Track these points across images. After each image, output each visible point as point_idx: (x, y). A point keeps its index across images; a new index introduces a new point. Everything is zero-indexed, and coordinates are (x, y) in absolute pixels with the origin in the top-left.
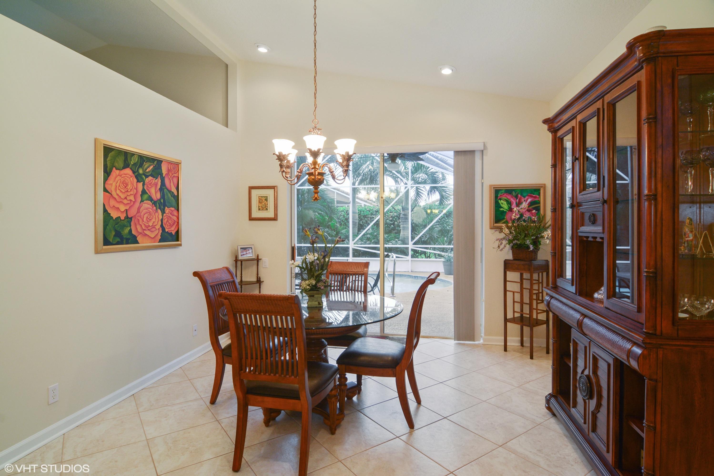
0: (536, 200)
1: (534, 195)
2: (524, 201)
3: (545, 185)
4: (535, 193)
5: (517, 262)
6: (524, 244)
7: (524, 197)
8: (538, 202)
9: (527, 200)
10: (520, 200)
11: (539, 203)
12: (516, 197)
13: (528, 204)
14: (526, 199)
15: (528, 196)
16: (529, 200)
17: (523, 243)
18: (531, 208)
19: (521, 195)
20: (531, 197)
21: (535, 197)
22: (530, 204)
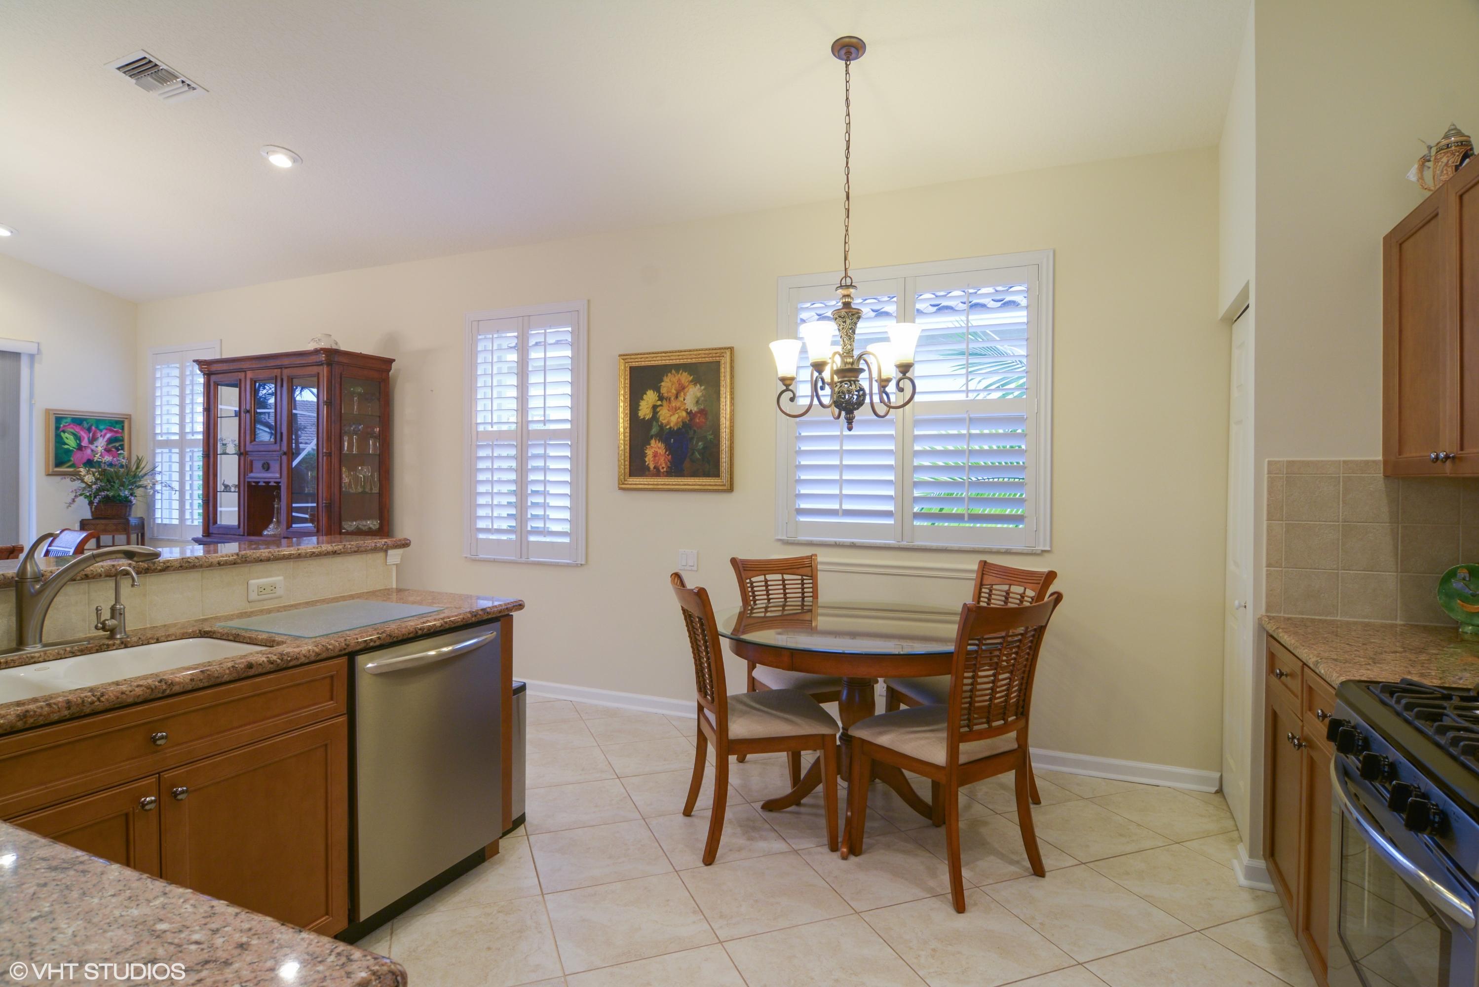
0: (119, 435)
1: (114, 428)
2: (101, 436)
3: (130, 415)
4: (117, 426)
5: (98, 521)
6: (119, 495)
7: (101, 431)
8: (121, 438)
9: (105, 434)
10: (94, 435)
11: (123, 440)
12: (89, 430)
13: (107, 441)
14: (103, 433)
15: (107, 429)
16: (108, 435)
17: (116, 495)
18: (110, 446)
19: (97, 428)
20: (111, 431)
21: (117, 432)
22: (110, 441)
